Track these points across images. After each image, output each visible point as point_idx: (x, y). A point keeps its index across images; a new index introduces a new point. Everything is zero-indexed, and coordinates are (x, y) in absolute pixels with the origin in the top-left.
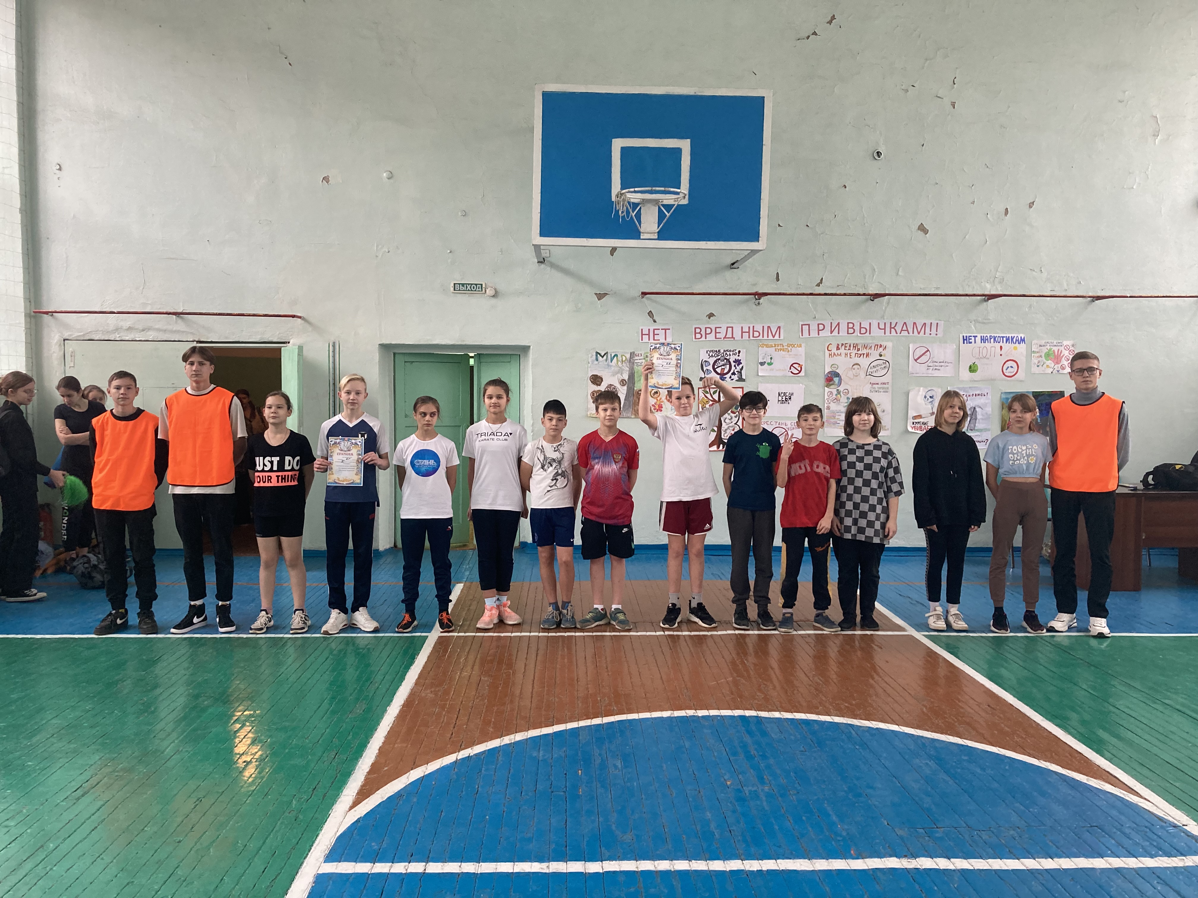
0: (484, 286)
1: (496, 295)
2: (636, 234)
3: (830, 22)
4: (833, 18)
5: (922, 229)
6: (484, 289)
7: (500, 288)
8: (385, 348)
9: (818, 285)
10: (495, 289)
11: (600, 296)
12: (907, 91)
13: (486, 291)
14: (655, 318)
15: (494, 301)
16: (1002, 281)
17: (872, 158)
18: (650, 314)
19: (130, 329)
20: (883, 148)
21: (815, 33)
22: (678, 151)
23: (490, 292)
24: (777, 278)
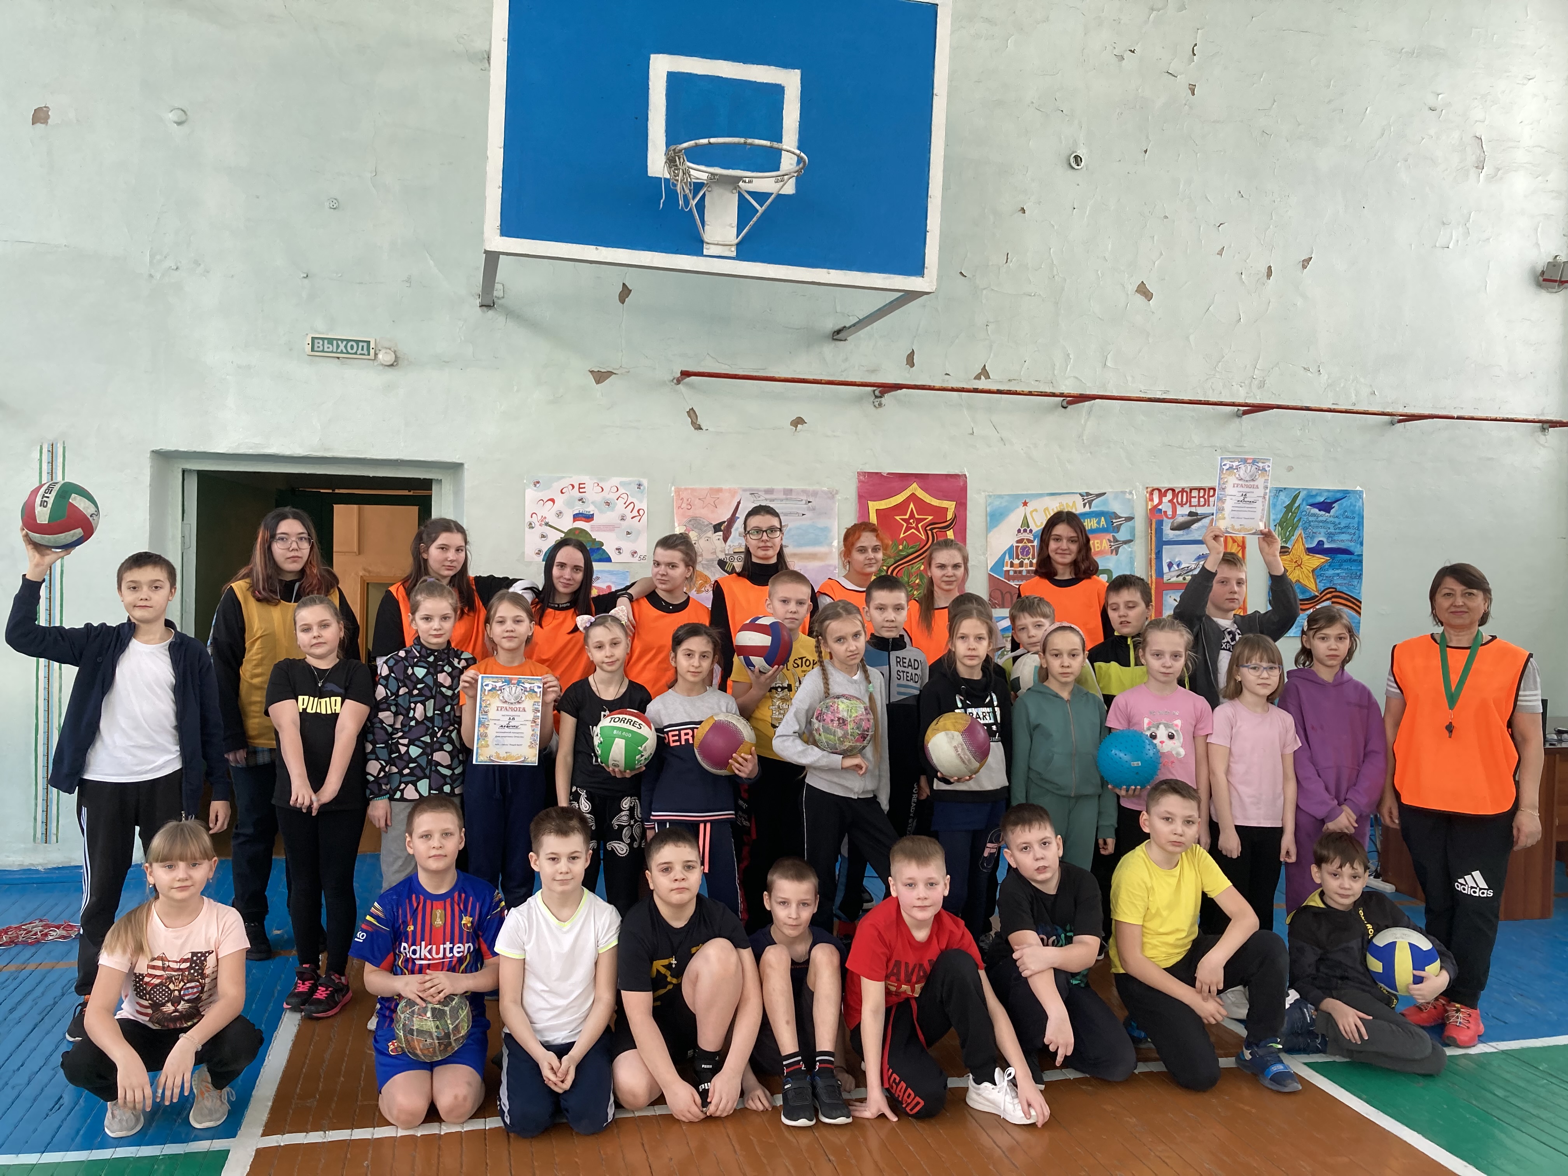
0: (372, 345)
1: (396, 364)
5: (1143, 291)
6: (372, 352)
7: (405, 349)
9: (978, 377)
10: (395, 352)
11: (600, 377)
12: (1122, 58)
13: (376, 354)
14: (700, 421)
15: (391, 375)
16: (1262, 384)
17: (1066, 166)
18: (692, 413)
20: (1084, 151)
22: (778, 91)
23: (385, 357)
24: (910, 360)
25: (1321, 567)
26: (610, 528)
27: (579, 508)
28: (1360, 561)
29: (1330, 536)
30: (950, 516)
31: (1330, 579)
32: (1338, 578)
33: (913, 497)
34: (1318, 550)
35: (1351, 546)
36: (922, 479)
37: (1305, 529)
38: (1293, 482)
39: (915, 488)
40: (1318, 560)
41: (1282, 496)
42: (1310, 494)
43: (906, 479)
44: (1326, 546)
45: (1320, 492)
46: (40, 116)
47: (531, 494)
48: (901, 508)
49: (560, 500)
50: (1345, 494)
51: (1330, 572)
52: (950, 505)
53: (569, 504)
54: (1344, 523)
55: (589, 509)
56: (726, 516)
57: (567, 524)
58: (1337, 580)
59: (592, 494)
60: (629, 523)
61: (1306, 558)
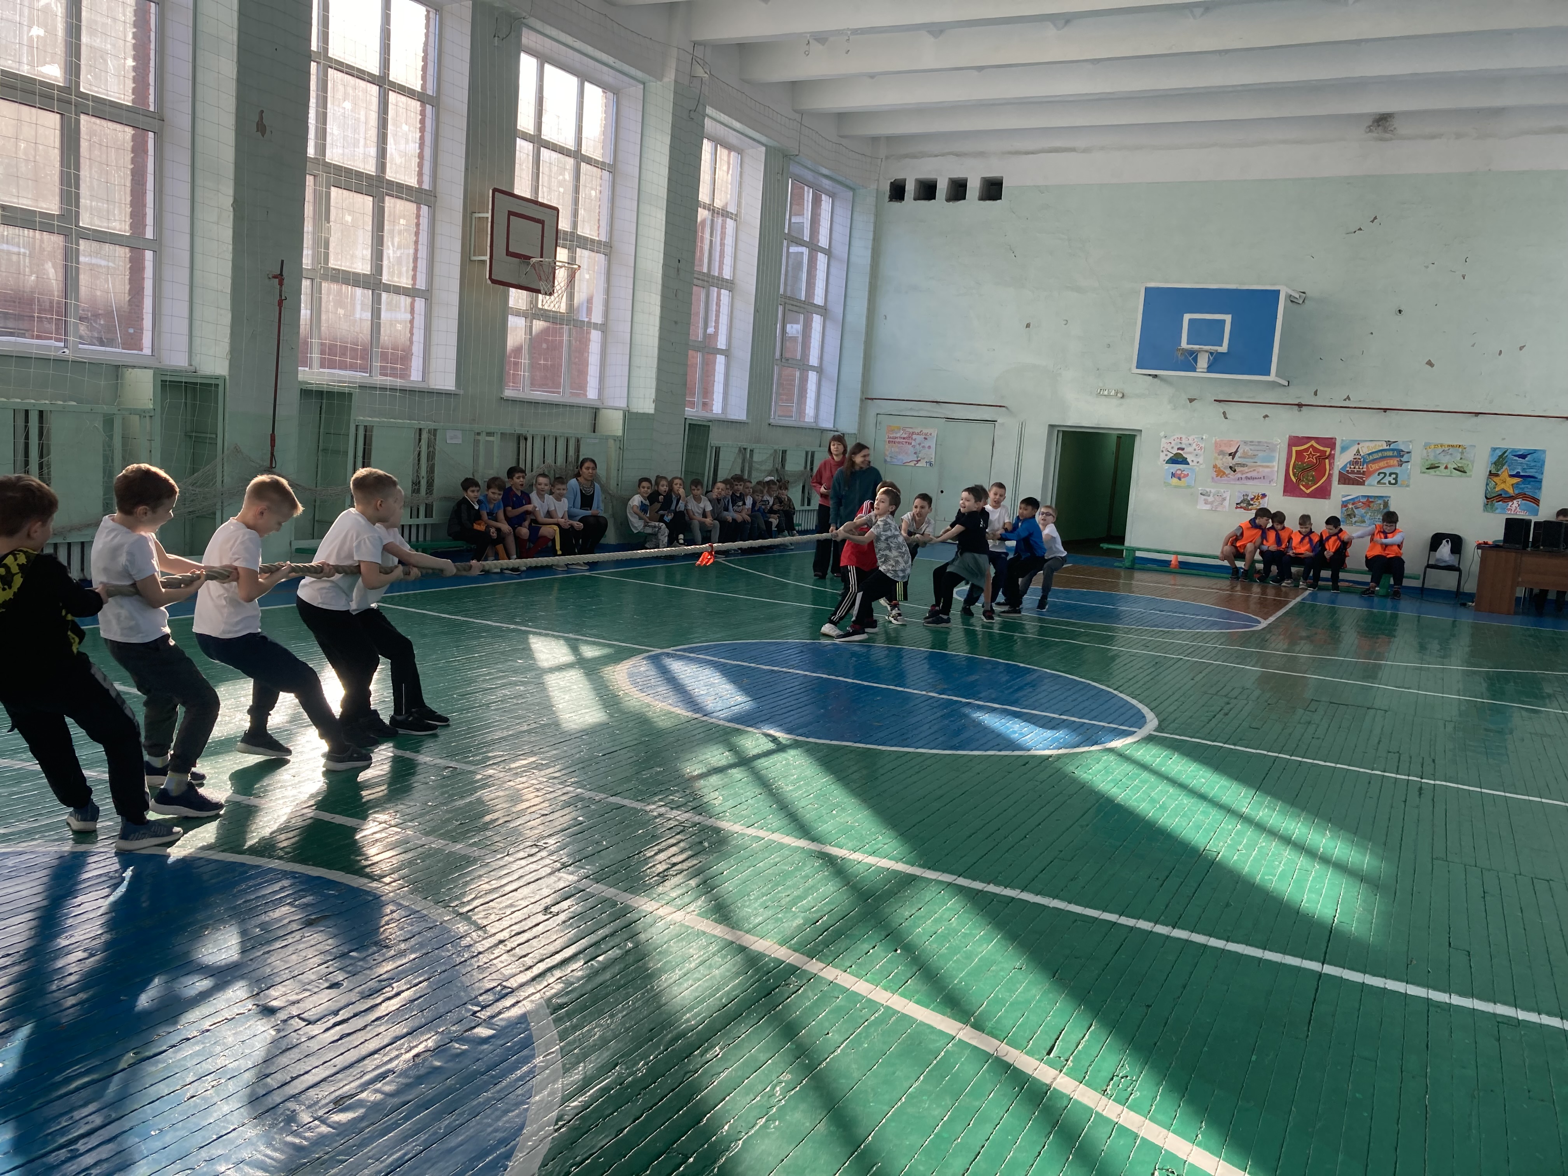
1: (1123, 397)
2: (1194, 370)
3: (1372, 221)
4: (1375, 218)
5: (1430, 364)
6: (1116, 394)
7: (1126, 392)
8: (1052, 427)
9: (1345, 400)
10: (1123, 394)
11: (1191, 400)
12: (1427, 267)
14: (1227, 416)
15: (1122, 400)
16: (1491, 402)
17: (1395, 314)
18: (1224, 413)
19: (911, 409)
20: (1404, 307)
21: (1360, 229)
22: (1223, 322)
23: (1120, 395)
24: (1316, 394)
25: (1517, 483)
26: (1190, 453)
27: (1179, 446)
28: (1540, 481)
29: (1524, 469)
30: (1328, 454)
31: (1523, 489)
32: (1528, 489)
33: (1312, 446)
34: (1517, 475)
35: (1536, 475)
36: (1317, 439)
37: (1509, 466)
38: (1504, 445)
39: (1313, 443)
40: (1516, 480)
41: (1497, 451)
42: (1513, 450)
43: (1309, 439)
44: (1522, 474)
45: (1520, 450)
46: (1028, 326)
47: (1164, 440)
48: (1306, 450)
49: (1173, 443)
50: (1535, 451)
51: (1523, 486)
52: (1328, 450)
53: (1176, 444)
54: (1533, 464)
55: (1183, 446)
56: (1234, 450)
57: (1175, 451)
58: (1526, 490)
59: (1183, 441)
60: (1197, 451)
61: (1508, 479)
